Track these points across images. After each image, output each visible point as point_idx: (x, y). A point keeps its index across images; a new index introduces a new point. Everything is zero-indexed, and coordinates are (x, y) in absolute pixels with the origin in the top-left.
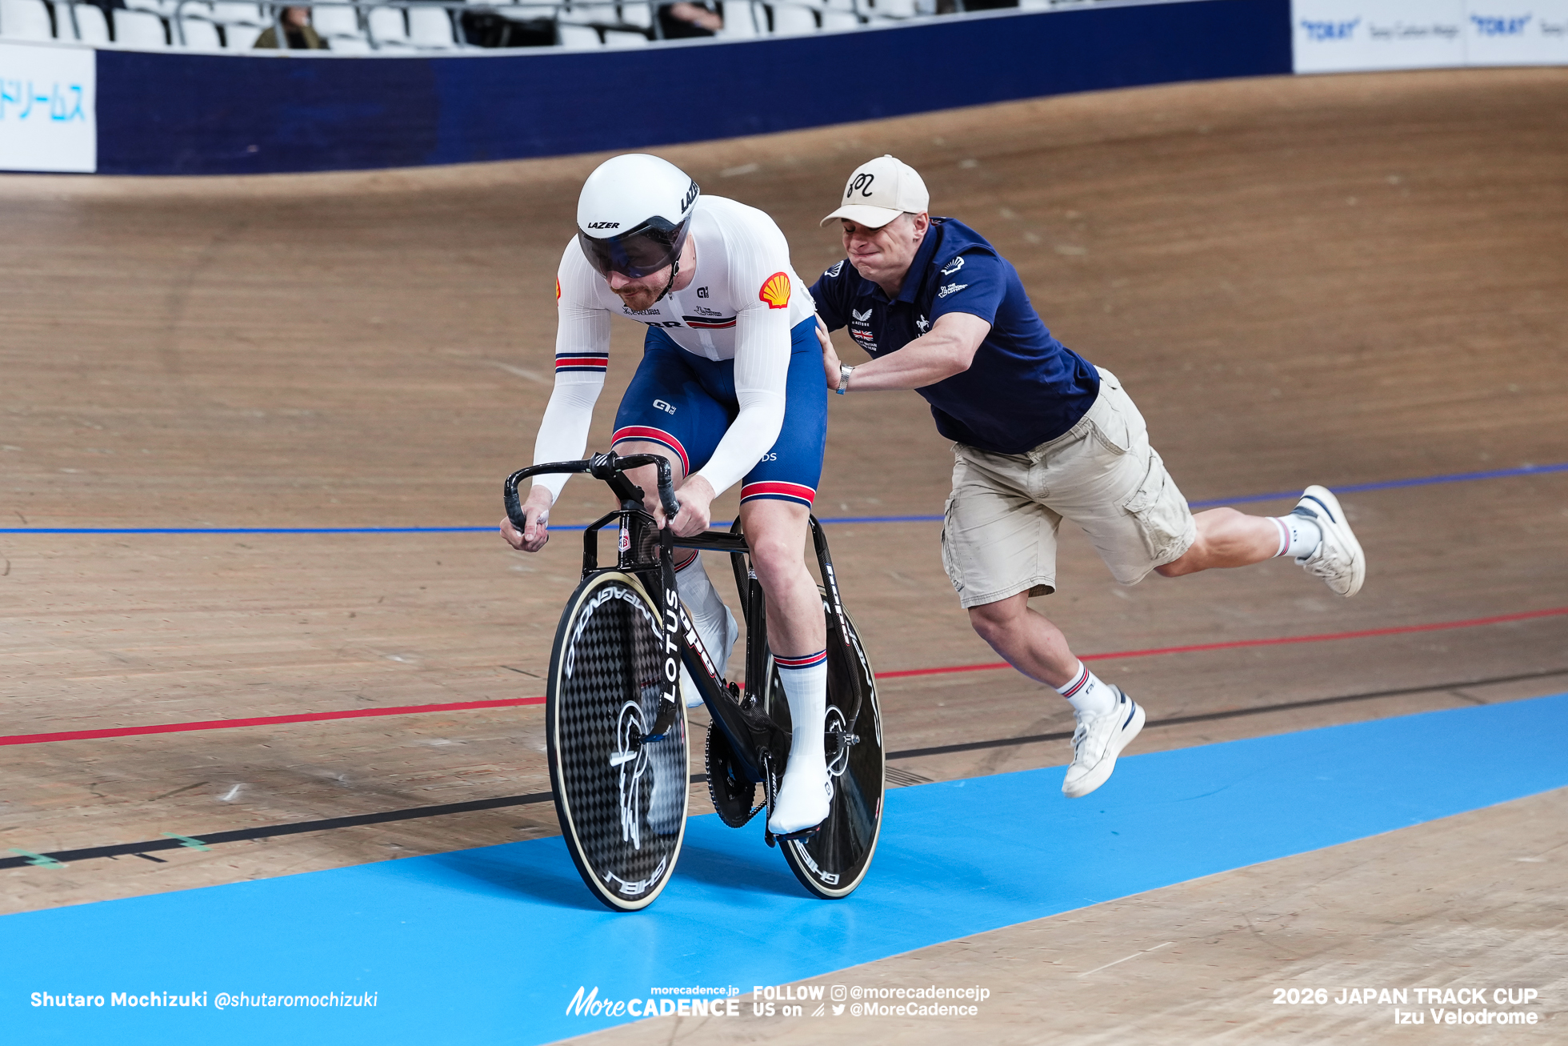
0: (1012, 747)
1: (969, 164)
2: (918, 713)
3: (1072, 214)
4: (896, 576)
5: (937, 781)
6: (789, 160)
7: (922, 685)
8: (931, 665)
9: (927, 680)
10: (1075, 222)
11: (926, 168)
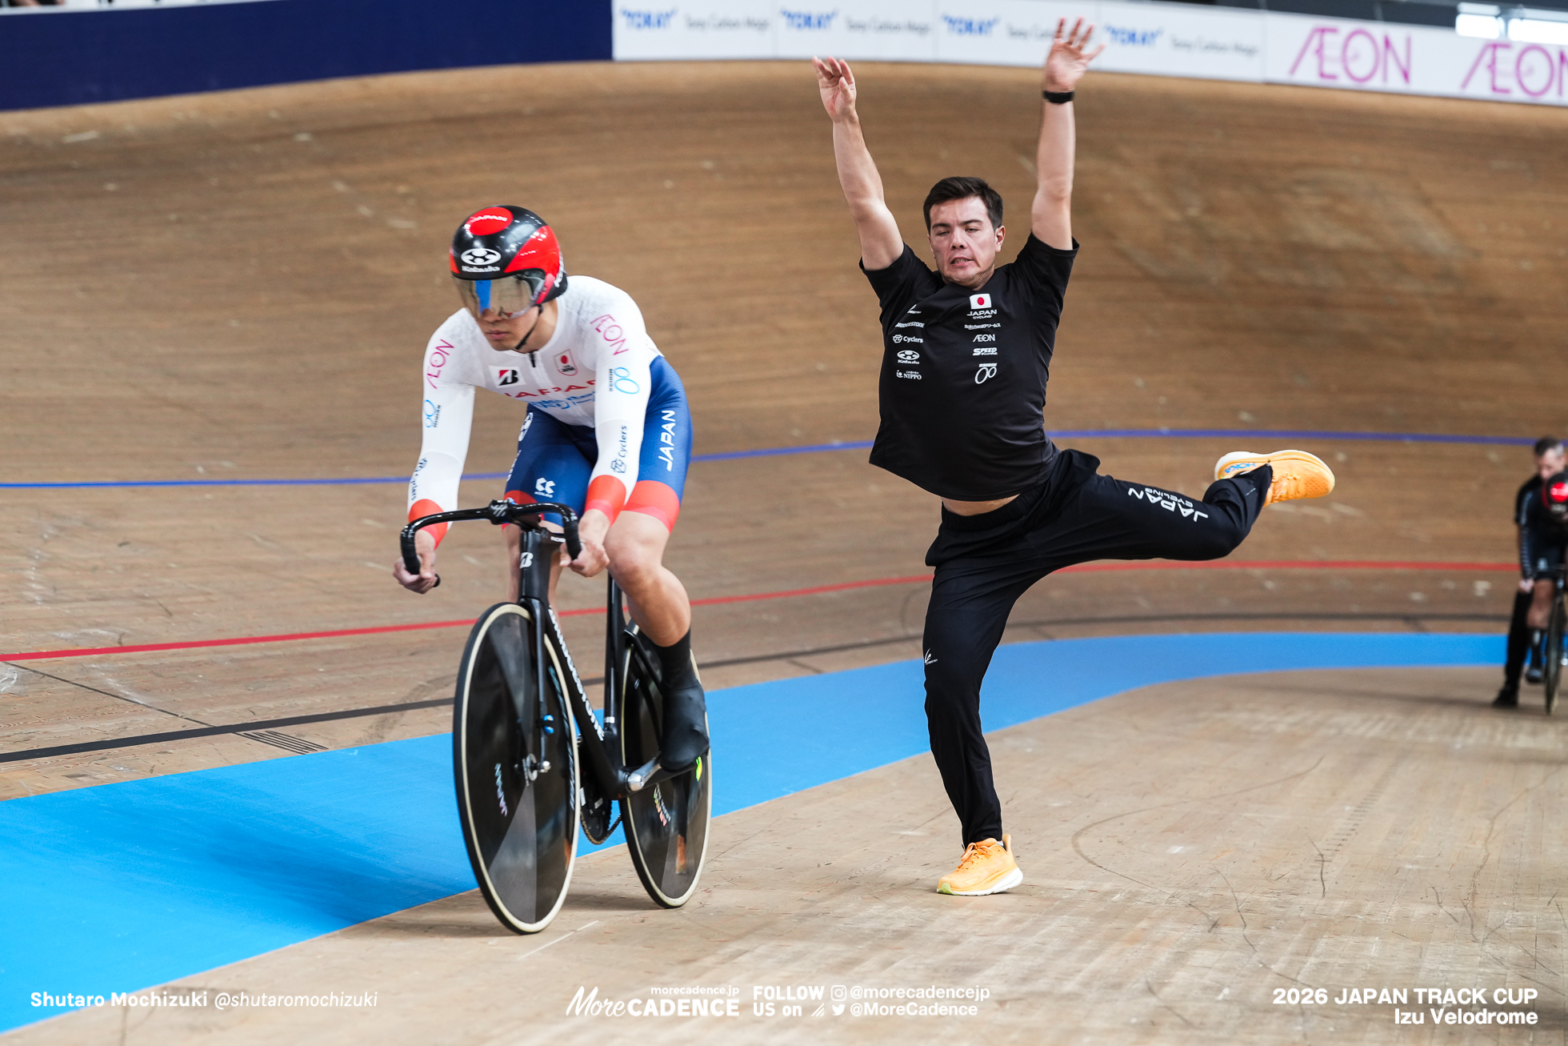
0: (397, 714)
1: (303, 137)
2: (300, 679)
3: (402, 189)
4: (258, 539)
5: (331, 749)
6: (130, 128)
7: (300, 649)
8: (305, 630)
9: (304, 644)
10: (405, 196)
11: (262, 140)
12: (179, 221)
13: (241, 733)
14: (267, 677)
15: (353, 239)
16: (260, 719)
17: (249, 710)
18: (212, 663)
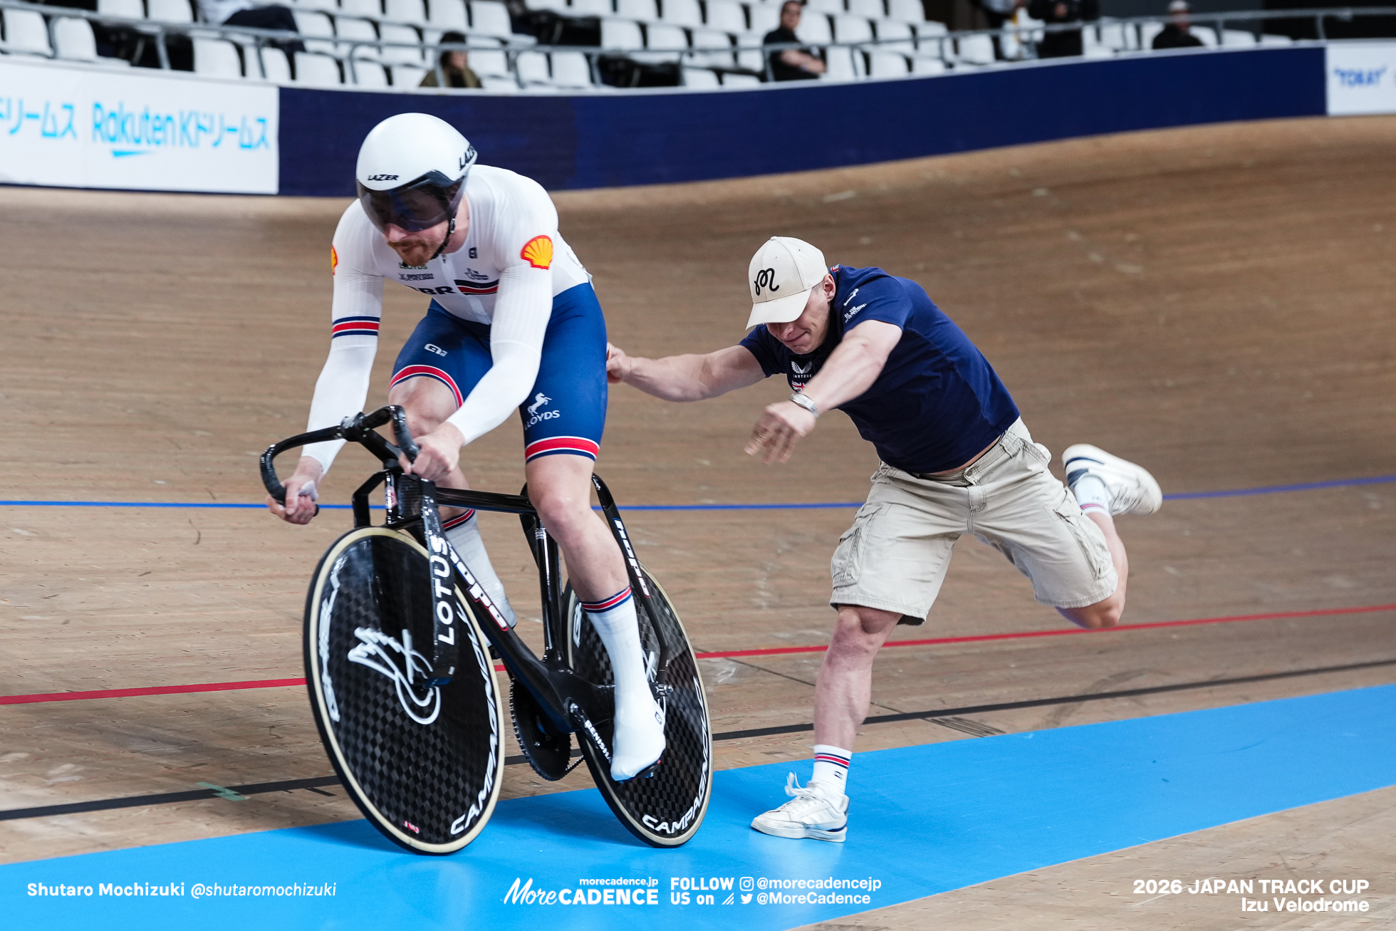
0: (1075, 704)
1: (1041, 192)
2: (993, 673)
3: (1131, 237)
4: (973, 553)
5: (1009, 733)
6: (883, 187)
7: (996, 648)
8: (1004, 631)
9: (1000, 643)
10: (1132, 244)
11: (1003, 195)
12: (926, 270)
13: (929, 719)
14: (962, 672)
15: (1085, 284)
16: (948, 707)
17: (940, 699)
18: (914, 659)
